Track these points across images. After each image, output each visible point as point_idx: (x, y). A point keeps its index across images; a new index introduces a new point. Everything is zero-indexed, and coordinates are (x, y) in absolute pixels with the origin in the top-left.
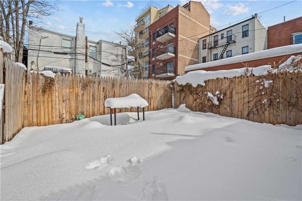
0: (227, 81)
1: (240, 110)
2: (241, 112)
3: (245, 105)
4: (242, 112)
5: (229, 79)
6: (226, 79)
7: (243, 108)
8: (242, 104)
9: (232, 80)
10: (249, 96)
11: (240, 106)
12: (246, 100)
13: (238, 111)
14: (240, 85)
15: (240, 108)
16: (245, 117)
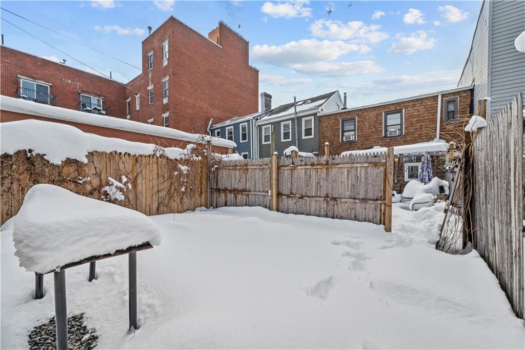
0: (128, 160)
1: (148, 204)
2: (149, 206)
3: (154, 196)
4: (151, 207)
5: (131, 157)
6: (127, 156)
7: (152, 202)
8: (151, 195)
9: (137, 159)
10: (158, 185)
11: (148, 198)
12: (155, 189)
13: (146, 206)
14: (148, 168)
15: (148, 202)
16: (155, 212)
